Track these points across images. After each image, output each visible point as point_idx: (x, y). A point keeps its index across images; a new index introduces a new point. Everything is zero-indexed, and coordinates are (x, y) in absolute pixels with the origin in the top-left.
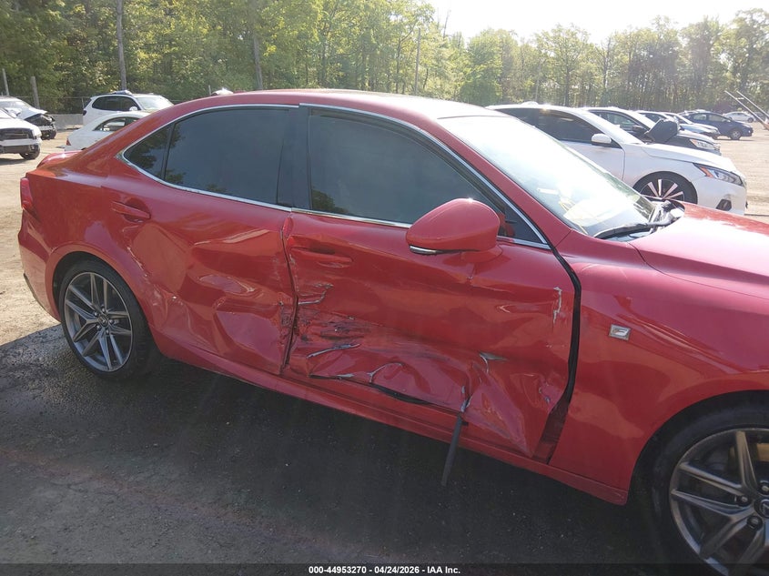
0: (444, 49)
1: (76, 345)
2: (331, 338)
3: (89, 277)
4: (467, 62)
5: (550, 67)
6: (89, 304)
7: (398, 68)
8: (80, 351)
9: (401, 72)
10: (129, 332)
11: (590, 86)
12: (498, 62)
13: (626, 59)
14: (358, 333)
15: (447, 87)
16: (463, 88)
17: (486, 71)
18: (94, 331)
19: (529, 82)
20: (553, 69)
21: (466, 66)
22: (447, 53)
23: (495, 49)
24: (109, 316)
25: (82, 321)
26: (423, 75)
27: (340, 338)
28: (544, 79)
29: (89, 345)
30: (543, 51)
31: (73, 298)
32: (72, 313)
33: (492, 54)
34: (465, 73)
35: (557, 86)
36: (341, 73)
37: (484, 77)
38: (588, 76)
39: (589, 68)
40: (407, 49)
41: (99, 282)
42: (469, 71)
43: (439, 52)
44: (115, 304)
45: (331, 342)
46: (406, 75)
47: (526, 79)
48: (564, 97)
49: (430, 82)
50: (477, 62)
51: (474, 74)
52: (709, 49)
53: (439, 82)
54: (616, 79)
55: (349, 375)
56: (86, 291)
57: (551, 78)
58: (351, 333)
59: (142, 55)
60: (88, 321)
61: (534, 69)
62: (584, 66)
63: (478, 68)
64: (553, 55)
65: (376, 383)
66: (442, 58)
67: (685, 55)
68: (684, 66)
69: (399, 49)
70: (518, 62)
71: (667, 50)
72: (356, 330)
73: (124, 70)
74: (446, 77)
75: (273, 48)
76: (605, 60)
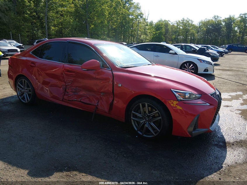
0: (147, 26)
1: (20, 97)
2: (73, 92)
3: (22, 80)
4: (154, 30)
5: (180, 31)
6: (22, 87)
7: (132, 32)
8: (20, 98)
9: (133, 33)
10: (31, 93)
11: (194, 37)
12: (164, 30)
13: (205, 29)
14: (79, 91)
15: (148, 38)
16: (152, 38)
17: (160, 33)
18: (24, 93)
19: (174, 36)
20: (181, 32)
21: (154, 31)
22: (147, 27)
23: (163, 26)
24: (27, 89)
25: (21, 91)
26: (140, 34)
27: (75, 92)
28: (179, 35)
29: (22, 97)
30: (179, 27)
31: (19, 86)
32: (19, 89)
33: (162, 28)
34: (153, 34)
35: (183, 38)
36: (114, 34)
37: (159, 35)
38: (193, 34)
39: (193, 32)
40: (135, 26)
41: (25, 81)
42: (154, 33)
43: (145, 27)
44: (28, 87)
45: (73, 93)
46: (134, 34)
47: (173, 35)
48: (185, 41)
49: (142, 36)
50: (157, 30)
51: (156, 34)
52: (231, 26)
53: (145, 36)
54: (202, 35)
55: (76, 100)
56: (22, 84)
57: (181, 35)
58: (77, 91)
59: (53, 28)
60: (22, 91)
61: (175, 32)
62: (191, 31)
63: (157, 32)
64: (181, 28)
65: (81, 101)
66: (146, 29)
67: (224, 28)
68: (224, 31)
69: (132, 26)
70: (170, 30)
71: (218, 26)
72: (78, 90)
73: (47, 32)
74: (147, 35)
75: (93, 26)
76: (198, 29)
